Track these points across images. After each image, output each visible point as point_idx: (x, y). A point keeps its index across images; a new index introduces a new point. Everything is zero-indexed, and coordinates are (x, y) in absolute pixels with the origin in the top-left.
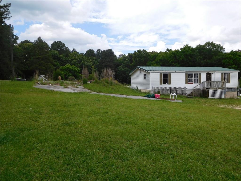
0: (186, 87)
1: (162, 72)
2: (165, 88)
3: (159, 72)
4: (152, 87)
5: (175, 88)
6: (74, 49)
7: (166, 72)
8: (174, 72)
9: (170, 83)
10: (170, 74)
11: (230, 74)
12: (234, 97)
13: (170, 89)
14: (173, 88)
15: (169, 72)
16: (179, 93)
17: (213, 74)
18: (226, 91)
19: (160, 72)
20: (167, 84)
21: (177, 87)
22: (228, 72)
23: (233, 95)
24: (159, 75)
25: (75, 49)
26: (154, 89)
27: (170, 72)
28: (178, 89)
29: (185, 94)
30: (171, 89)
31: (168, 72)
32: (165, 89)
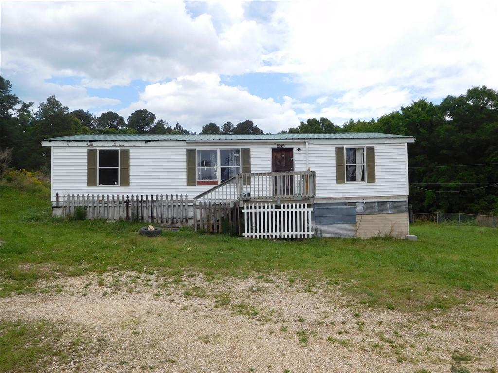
0: (186, 196)
1: (94, 144)
2: (106, 199)
3: (84, 144)
4: (57, 194)
5: (145, 198)
6: (177, 125)
7: (112, 144)
8: (143, 144)
9: (126, 183)
10: (126, 153)
11: (371, 150)
12: (394, 234)
13: (125, 202)
14: (137, 199)
15: (122, 143)
16: (160, 216)
17: (299, 149)
18: (358, 211)
19: (89, 144)
20: (118, 184)
21: (152, 196)
22: (364, 144)
23: (392, 227)
24: (86, 154)
25: (180, 124)
26: (64, 201)
27: (126, 144)
28: (154, 201)
29: (187, 221)
30: (128, 202)
31: (118, 144)
32: (107, 203)
